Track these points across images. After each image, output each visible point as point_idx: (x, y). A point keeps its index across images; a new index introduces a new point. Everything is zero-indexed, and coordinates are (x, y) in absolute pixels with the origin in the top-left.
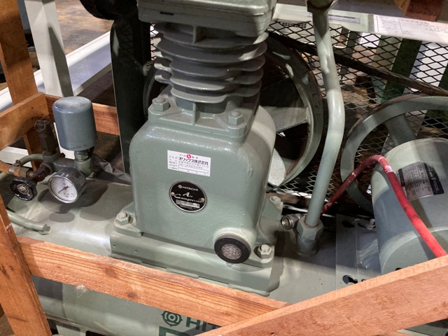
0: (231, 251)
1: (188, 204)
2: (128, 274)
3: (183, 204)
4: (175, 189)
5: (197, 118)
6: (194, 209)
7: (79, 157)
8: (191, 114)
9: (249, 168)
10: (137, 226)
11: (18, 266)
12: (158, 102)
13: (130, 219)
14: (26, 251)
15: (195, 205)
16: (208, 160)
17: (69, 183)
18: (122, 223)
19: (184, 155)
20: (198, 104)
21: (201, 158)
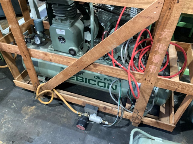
0: (72, 52)
1: (62, 42)
2: (49, 55)
3: (61, 42)
4: (59, 38)
5: (61, 22)
6: (63, 43)
7: (40, 33)
8: (60, 21)
9: (72, 33)
10: (53, 49)
11: (28, 55)
12: (54, 19)
13: (52, 47)
14: (29, 51)
15: (64, 42)
16: (64, 31)
17: (38, 39)
18: (50, 48)
19: (59, 30)
20: (61, 19)
21: (63, 31)
